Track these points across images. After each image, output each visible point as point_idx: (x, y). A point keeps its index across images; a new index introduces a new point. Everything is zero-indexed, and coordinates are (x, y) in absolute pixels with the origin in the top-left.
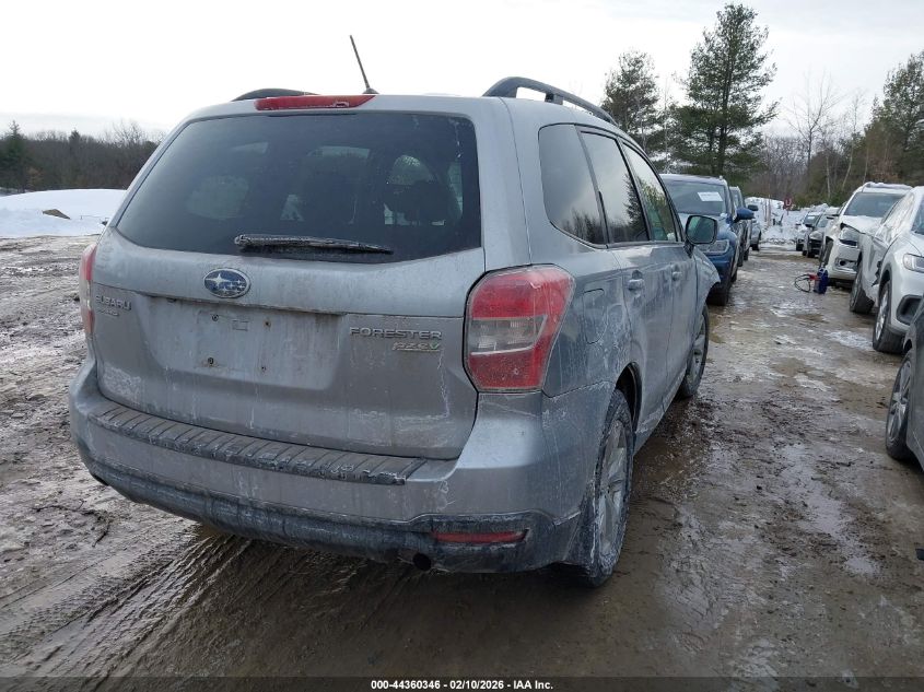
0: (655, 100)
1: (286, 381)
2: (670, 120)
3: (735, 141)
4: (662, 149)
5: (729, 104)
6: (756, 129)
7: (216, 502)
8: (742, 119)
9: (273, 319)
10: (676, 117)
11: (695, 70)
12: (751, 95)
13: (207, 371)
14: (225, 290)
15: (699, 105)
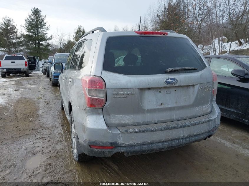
0: (16, 32)
1: (182, 104)
2: (22, 38)
3: (42, 45)
4: (22, 46)
5: (39, 35)
6: (48, 41)
7: (172, 141)
8: (43, 39)
9: (176, 89)
10: (24, 38)
11: (27, 25)
12: (45, 33)
13: (161, 107)
14: (172, 83)
15: (30, 34)
